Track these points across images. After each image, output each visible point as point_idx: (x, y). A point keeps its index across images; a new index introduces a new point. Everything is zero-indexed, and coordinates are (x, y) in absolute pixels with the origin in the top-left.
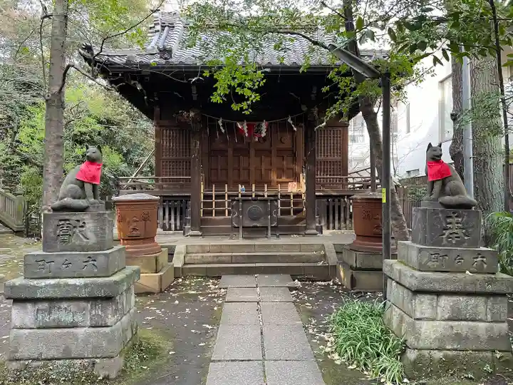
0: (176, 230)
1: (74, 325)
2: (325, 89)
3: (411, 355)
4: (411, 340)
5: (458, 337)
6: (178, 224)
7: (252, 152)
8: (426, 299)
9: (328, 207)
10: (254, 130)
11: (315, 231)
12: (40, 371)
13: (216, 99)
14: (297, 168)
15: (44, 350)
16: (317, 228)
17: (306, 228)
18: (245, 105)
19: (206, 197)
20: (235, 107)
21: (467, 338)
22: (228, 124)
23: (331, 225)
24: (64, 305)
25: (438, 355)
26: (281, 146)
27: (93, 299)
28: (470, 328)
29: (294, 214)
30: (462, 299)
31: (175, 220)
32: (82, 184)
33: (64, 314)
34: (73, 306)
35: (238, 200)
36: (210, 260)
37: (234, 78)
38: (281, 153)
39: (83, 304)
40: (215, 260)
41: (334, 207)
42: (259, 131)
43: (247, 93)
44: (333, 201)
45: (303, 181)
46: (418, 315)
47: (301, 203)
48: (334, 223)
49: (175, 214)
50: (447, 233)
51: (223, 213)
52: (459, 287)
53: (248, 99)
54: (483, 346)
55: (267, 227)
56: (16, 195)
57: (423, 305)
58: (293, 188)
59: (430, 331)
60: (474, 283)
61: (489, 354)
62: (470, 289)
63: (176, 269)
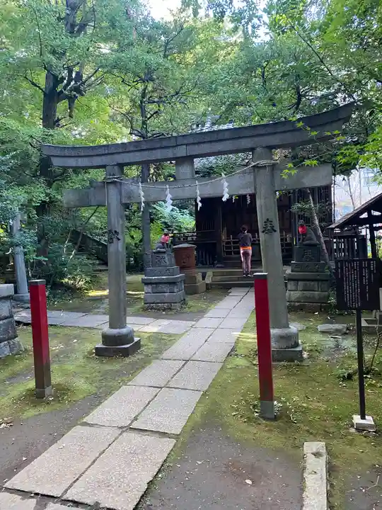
1: (164, 292)
8: (292, 282)
15: (155, 300)
19: (227, 243)
24: (160, 285)
27: (170, 283)
28: (311, 294)
30: (308, 283)
32: (163, 243)
34: (163, 285)
39: (166, 285)
46: (289, 289)
54: (317, 301)
57: (291, 285)
59: (295, 295)
63: (207, 284)
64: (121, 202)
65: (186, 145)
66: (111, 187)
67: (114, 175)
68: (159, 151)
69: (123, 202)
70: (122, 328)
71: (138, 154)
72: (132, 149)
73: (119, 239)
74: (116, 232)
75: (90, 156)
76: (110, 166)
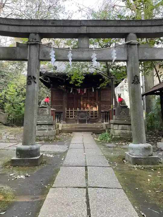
0: (57, 122)
1: (45, 130)
2: (100, 80)
3: (113, 137)
4: (113, 134)
5: (123, 133)
6: (58, 120)
7: (82, 98)
8: (116, 126)
9: (106, 115)
10: (82, 91)
11: (101, 122)
12: (38, 138)
13: (71, 83)
14: (96, 104)
15: (39, 134)
16: (102, 121)
17: (98, 121)
18: (78, 84)
19: (67, 112)
20: (76, 85)
21: (125, 133)
22: (74, 89)
23: (107, 121)
24: (43, 126)
25: (119, 137)
26: (91, 96)
27: (49, 125)
28: (125, 132)
29: (95, 117)
30: (124, 125)
31: (57, 119)
32: (45, 102)
33: (43, 127)
34: (45, 126)
35: (77, 112)
36: (69, 128)
37: (76, 77)
38: (91, 99)
39: (47, 126)
40: (71, 128)
41: (108, 115)
42: (83, 92)
43: (79, 81)
44: (108, 113)
45: (97, 107)
46: (115, 129)
47: (97, 114)
48: (108, 120)
49: (57, 118)
50: (121, 112)
51: (72, 117)
52: (123, 123)
53: (79, 83)
54: (128, 135)
55: (86, 120)
56: (4, 112)
57: (116, 127)
58: (94, 109)
59: (117, 132)
60: (126, 122)
61: (130, 137)
62: (125, 123)
63: (60, 130)
64: (39, 58)
65: (87, 26)
66: (33, 47)
67: (35, 39)
68: (68, 28)
70: (33, 145)
71: (54, 28)
72: (50, 24)
73: (36, 83)
74: (34, 77)
75: (19, 26)
76: (34, 33)
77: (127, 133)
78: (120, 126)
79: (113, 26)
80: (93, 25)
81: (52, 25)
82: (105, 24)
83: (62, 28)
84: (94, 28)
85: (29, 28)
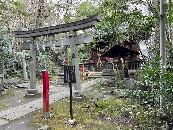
52: (108, 75)
57: (103, 77)
59: (104, 81)
63: (88, 77)
64: (33, 48)
65: (51, 30)
66: (30, 44)
67: (31, 40)
69: (34, 48)
71: (37, 33)
75: (25, 34)
76: (30, 37)
77: (110, 82)
78: (105, 76)
79: (61, 28)
80: (53, 29)
81: (37, 32)
82: (58, 27)
83: (41, 32)
84: (53, 30)
85: (29, 34)
